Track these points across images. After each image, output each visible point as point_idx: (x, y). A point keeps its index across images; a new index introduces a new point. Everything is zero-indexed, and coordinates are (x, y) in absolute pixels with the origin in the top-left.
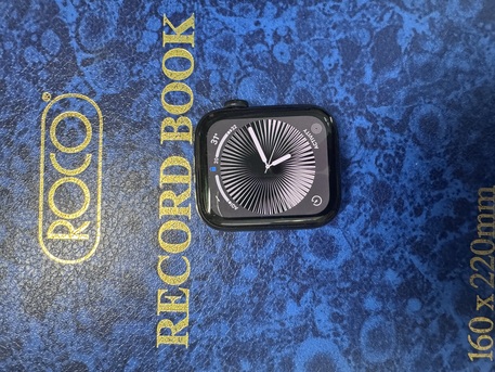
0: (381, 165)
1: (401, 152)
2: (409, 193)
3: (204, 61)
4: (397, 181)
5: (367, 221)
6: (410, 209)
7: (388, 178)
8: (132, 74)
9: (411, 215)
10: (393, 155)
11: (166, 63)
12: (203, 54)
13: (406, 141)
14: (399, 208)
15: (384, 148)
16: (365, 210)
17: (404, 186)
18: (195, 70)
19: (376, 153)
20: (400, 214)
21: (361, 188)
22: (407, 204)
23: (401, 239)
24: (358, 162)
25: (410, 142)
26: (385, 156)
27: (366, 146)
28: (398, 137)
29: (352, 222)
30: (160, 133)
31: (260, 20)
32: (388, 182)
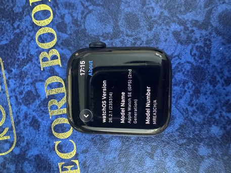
0: (195, 55)
1: (208, 42)
2: (219, 70)
3: (59, 9)
4: (209, 64)
5: (191, 95)
6: (222, 81)
7: (202, 63)
8: (14, 29)
9: (223, 86)
10: (203, 46)
11: (34, 16)
12: (57, 5)
13: (210, 34)
14: (213, 82)
15: (195, 43)
16: (188, 88)
17: (214, 66)
18: (54, 16)
19: (190, 47)
20: (214, 86)
21: (183, 73)
22: (218, 78)
23: (219, 104)
24: (178, 56)
25: (214, 34)
26: (197, 47)
27: (182, 44)
28: (204, 32)
29: (181, 98)
30: (39, 63)
32: (202, 66)
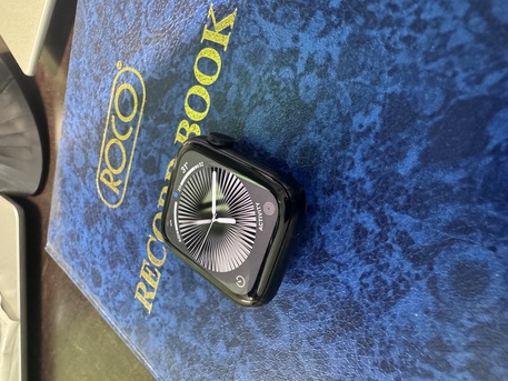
0: (366, 286)
1: (402, 286)
2: (386, 340)
3: (229, 70)
4: (378, 317)
5: (319, 331)
6: (378, 358)
7: (367, 306)
9: (375, 364)
11: (199, 62)
12: (231, 63)
13: (418, 278)
19: (367, 268)
20: (361, 353)
30: (176, 132)
31: (300, 34)
32: (365, 310)
